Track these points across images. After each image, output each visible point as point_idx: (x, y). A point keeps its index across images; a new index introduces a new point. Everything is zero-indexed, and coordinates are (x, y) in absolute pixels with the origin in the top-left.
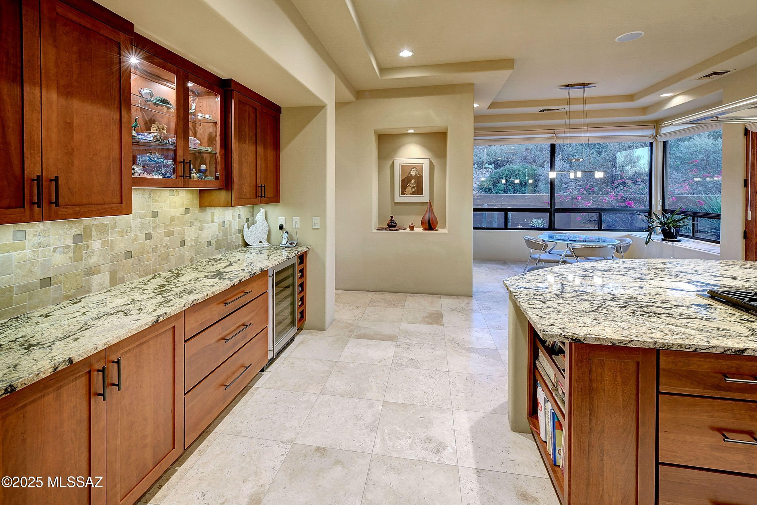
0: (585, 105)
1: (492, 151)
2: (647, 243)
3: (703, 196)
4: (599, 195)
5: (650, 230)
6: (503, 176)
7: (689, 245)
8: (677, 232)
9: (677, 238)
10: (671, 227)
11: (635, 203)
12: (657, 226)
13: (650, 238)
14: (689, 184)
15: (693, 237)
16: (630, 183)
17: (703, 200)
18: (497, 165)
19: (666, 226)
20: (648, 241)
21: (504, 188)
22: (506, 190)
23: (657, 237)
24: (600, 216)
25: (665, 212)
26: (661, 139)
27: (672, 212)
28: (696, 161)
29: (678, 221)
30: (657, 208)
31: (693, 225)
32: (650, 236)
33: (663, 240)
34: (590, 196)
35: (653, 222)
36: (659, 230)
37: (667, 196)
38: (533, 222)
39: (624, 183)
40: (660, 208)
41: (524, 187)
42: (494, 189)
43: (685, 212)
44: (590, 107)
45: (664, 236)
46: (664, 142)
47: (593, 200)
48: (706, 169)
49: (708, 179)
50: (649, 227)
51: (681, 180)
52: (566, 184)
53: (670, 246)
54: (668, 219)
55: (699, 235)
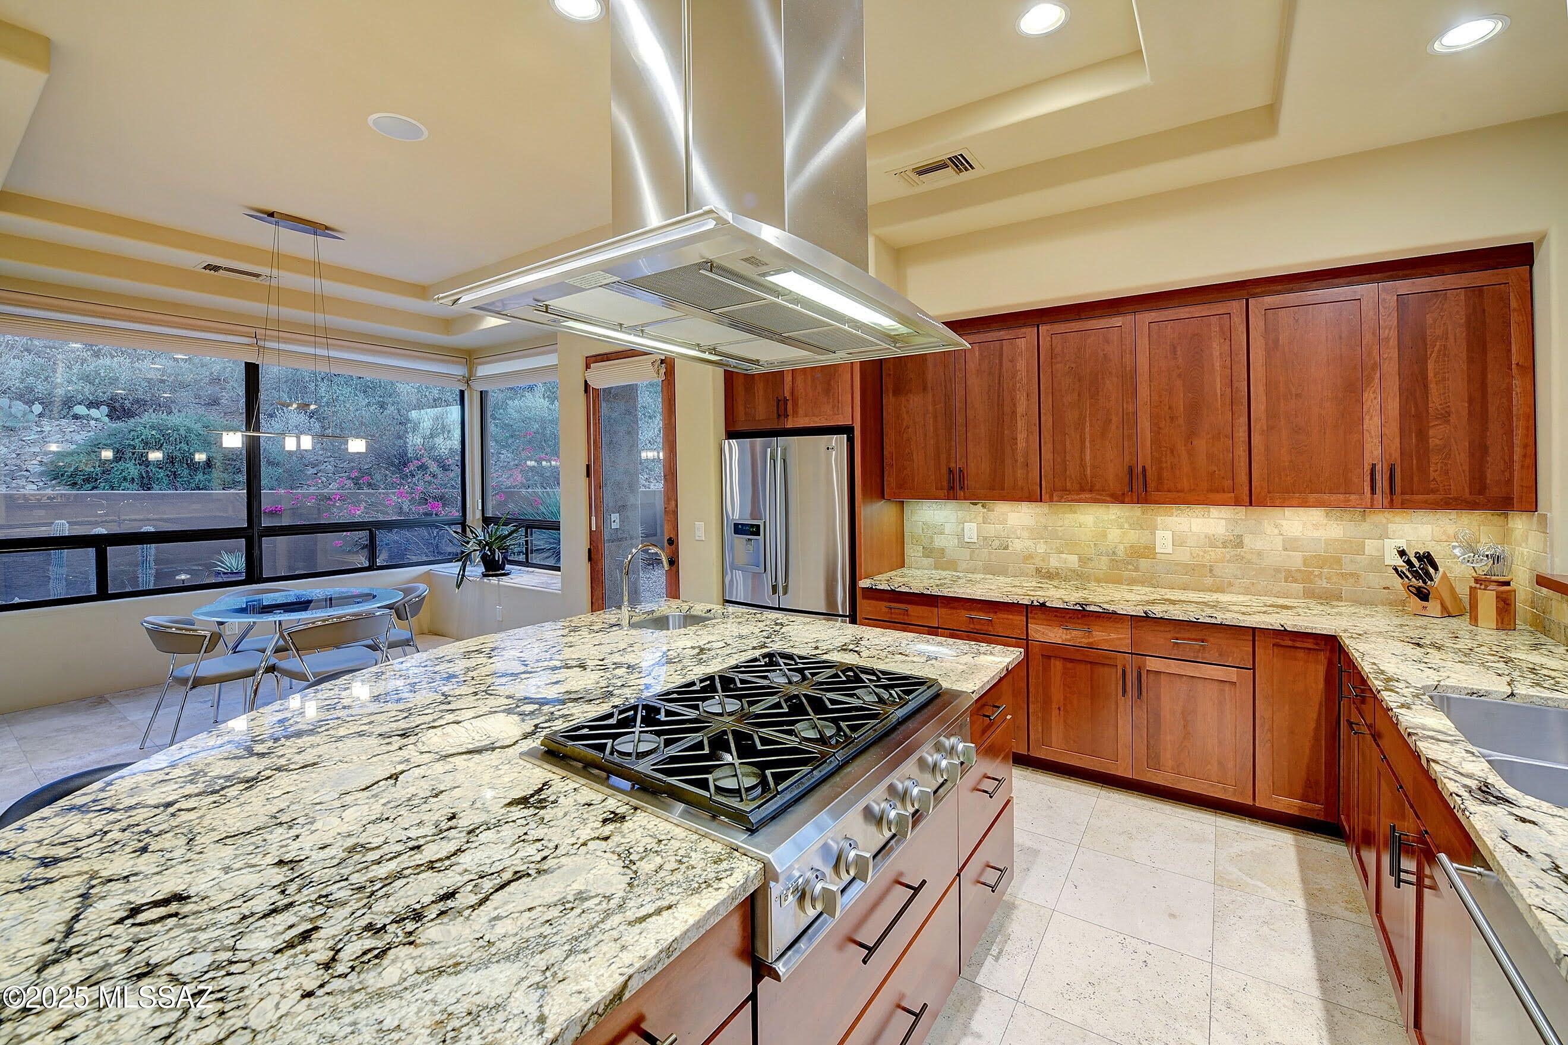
0: (318, 280)
1: (102, 371)
2: (458, 586)
3: (539, 490)
4: (380, 491)
5: (464, 558)
6: (137, 441)
7: (522, 579)
8: (505, 558)
9: (503, 569)
10: (494, 550)
11: (444, 505)
12: (475, 550)
13: (463, 575)
14: (521, 471)
15: (527, 564)
16: (433, 467)
17: (540, 498)
18: (118, 411)
19: (487, 548)
20: (461, 583)
21: (141, 474)
22: (145, 481)
23: (475, 570)
24: (372, 538)
25: (486, 521)
26: (478, 387)
27: (495, 520)
28: (530, 434)
29: (506, 537)
30: (474, 517)
31: (527, 541)
32: (464, 571)
33: (485, 575)
34: (362, 493)
35: (468, 543)
36: (477, 557)
37: (490, 492)
38: (222, 562)
39: (423, 467)
40: (479, 515)
41: (204, 473)
42: (105, 476)
43: (516, 520)
44: (332, 287)
45: (485, 568)
46: (481, 392)
47: (366, 502)
48: (542, 448)
49: (544, 463)
50: (463, 552)
51: (512, 463)
52: (314, 466)
53: (494, 585)
54: (490, 536)
55: (535, 558)
